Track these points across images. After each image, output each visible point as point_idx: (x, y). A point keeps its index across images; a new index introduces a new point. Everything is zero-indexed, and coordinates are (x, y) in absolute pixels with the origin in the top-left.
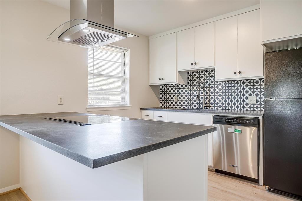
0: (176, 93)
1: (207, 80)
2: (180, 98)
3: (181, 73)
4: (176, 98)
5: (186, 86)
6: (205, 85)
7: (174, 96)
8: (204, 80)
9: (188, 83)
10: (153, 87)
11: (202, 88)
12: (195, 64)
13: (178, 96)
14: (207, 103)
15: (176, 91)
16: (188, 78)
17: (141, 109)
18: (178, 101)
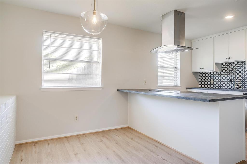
0: (212, 78)
1: (238, 68)
2: (215, 81)
3: (217, 64)
4: (212, 81)
5: (220, 73)
6: (236, 72)
7: (210, 80)
8: (236, 69)
9: (222, 71)
10: (195, 74)
11: (234, 74)
12: (229, 58)
13: (214, 80)
14: (238, 85)
15: (212, 76)
16: (222, 68)
17: (187, 88)
18: (214, 83)
